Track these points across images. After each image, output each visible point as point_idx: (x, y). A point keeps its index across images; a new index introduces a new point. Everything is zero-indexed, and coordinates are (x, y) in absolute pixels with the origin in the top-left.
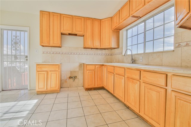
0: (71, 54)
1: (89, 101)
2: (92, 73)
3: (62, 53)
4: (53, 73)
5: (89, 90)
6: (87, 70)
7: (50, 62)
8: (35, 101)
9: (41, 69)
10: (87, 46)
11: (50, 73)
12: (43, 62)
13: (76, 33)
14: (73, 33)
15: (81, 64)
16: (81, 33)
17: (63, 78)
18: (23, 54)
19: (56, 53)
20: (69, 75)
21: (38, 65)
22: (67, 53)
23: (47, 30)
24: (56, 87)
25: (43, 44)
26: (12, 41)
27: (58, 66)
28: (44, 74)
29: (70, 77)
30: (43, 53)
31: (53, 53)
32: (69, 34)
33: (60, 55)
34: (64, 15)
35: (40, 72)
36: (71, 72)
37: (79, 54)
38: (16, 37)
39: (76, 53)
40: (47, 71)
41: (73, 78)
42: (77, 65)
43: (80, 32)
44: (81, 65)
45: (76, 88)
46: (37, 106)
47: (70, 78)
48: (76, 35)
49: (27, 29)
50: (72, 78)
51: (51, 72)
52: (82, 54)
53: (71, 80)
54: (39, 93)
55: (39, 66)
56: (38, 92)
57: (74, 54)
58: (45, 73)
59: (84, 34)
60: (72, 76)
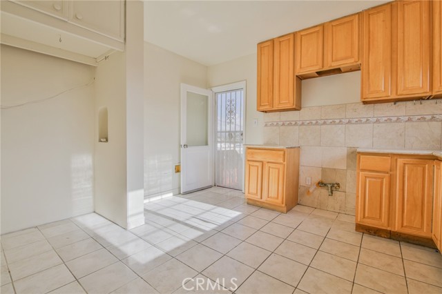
0: (325, 123)
1: (343, 260)
2: (380, 180)
3: (303, 124)
4: (273, 168)
5: (370, 234)
6: (363, 170)
7: (276, 145)
8: (234, 214)
9: (252, 157)
10: (371, 97)
11: (266, 166)
12: (265, 144)
13: (335, 65)
14: (326, 68)
15: (353, 149)
16: (350, 62)
17: (302, 182)
18: (238, 129)
19: (290, 124)
20: (319, 178)
21: (249, 148)
22: (314, 122)
23: (268, 79)
24: (278, 198)
25: (262, 108)
26: (226, 109)
27: (282, 153)
28: (258, 167)
29: (319, 183)
30: (266, 125)
31: (283, 124)
32: (320, 74)
33: (297, 127)
34: (302, 33)
35: (251, 163)
36: (324, 170)
37: (349, 122)
38: (231, 102)
39: (337, 121)
40: (262, 162)
41: (329, 186)
42: (343, 152)
43: (346, 58)
44: (352, 153)
45: (334, 217)
46: (233, 222)
47: (321, 184)
48: (338, 71)
49: (242, 85)
50: (326, 188)
51: (270, 165)
52: (359, 122)
53: (324, 192)
54: (250, 202)
55: (250, 150)
56: (251, 199)
57: (333, 123)
58: (259, 164)
59: (359, 63)
60: (325, 182)
